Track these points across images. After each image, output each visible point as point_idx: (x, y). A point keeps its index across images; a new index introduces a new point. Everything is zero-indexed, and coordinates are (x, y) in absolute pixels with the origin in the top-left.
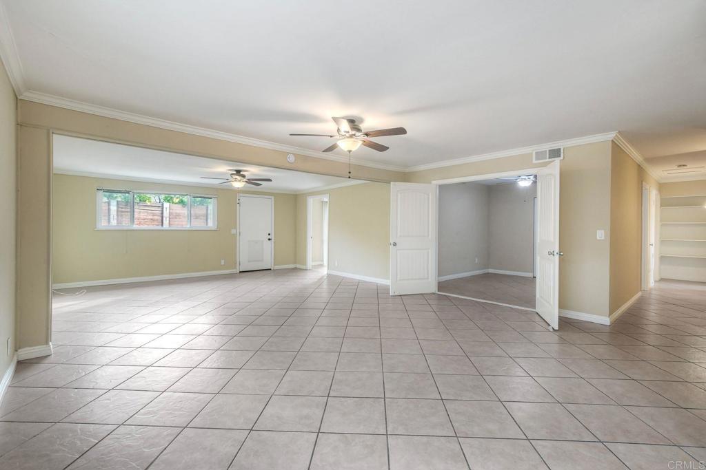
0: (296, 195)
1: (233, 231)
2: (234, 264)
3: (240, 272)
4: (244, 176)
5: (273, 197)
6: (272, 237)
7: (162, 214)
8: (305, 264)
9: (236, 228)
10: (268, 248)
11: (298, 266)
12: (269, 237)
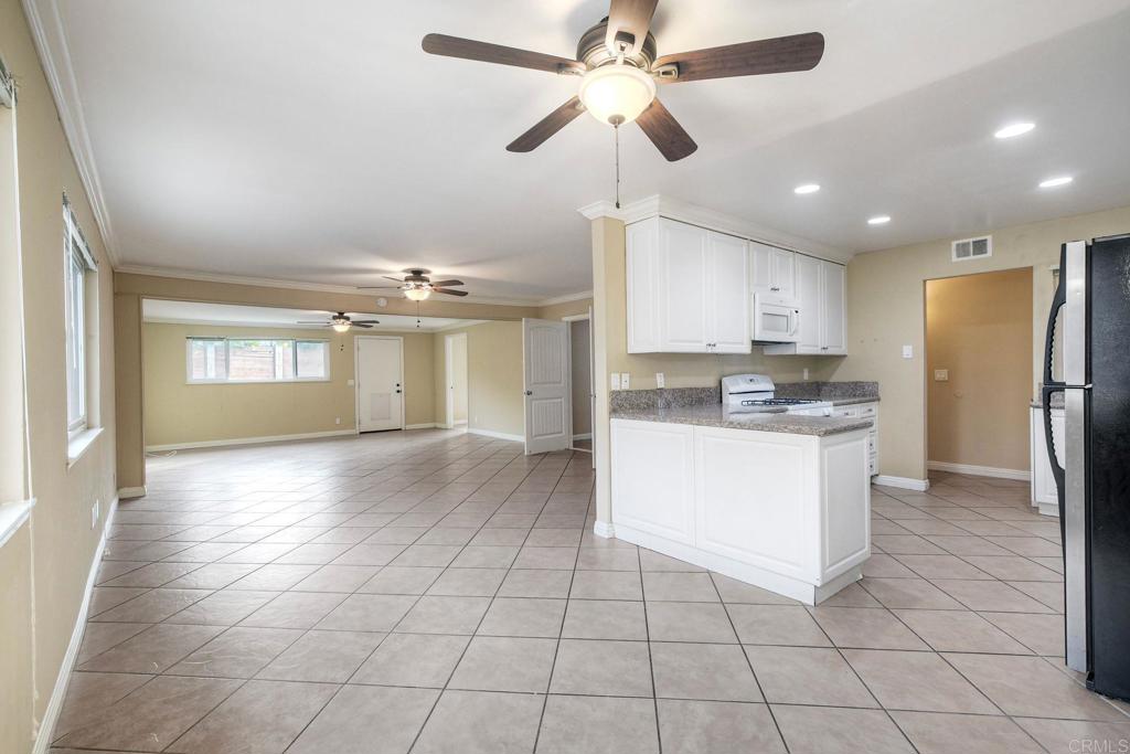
0: (433, 334)
1: (351, 382)
2: (352, 424)
3: (361, 433)
4: (348, 319)
5: (402, 339)
6: (402, 388)
7: (274, 361)
8: (445, 421)
9: (354, 379)
10: (398, 403)
11: (438, 425)
12: (398, 388)
